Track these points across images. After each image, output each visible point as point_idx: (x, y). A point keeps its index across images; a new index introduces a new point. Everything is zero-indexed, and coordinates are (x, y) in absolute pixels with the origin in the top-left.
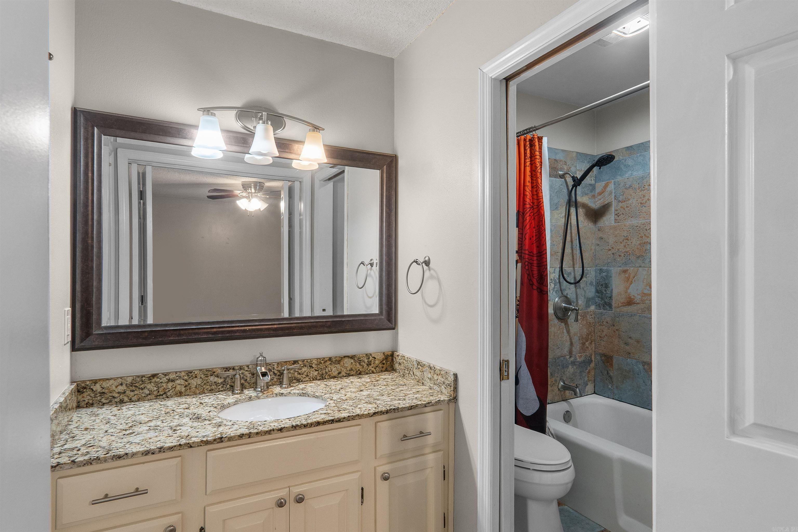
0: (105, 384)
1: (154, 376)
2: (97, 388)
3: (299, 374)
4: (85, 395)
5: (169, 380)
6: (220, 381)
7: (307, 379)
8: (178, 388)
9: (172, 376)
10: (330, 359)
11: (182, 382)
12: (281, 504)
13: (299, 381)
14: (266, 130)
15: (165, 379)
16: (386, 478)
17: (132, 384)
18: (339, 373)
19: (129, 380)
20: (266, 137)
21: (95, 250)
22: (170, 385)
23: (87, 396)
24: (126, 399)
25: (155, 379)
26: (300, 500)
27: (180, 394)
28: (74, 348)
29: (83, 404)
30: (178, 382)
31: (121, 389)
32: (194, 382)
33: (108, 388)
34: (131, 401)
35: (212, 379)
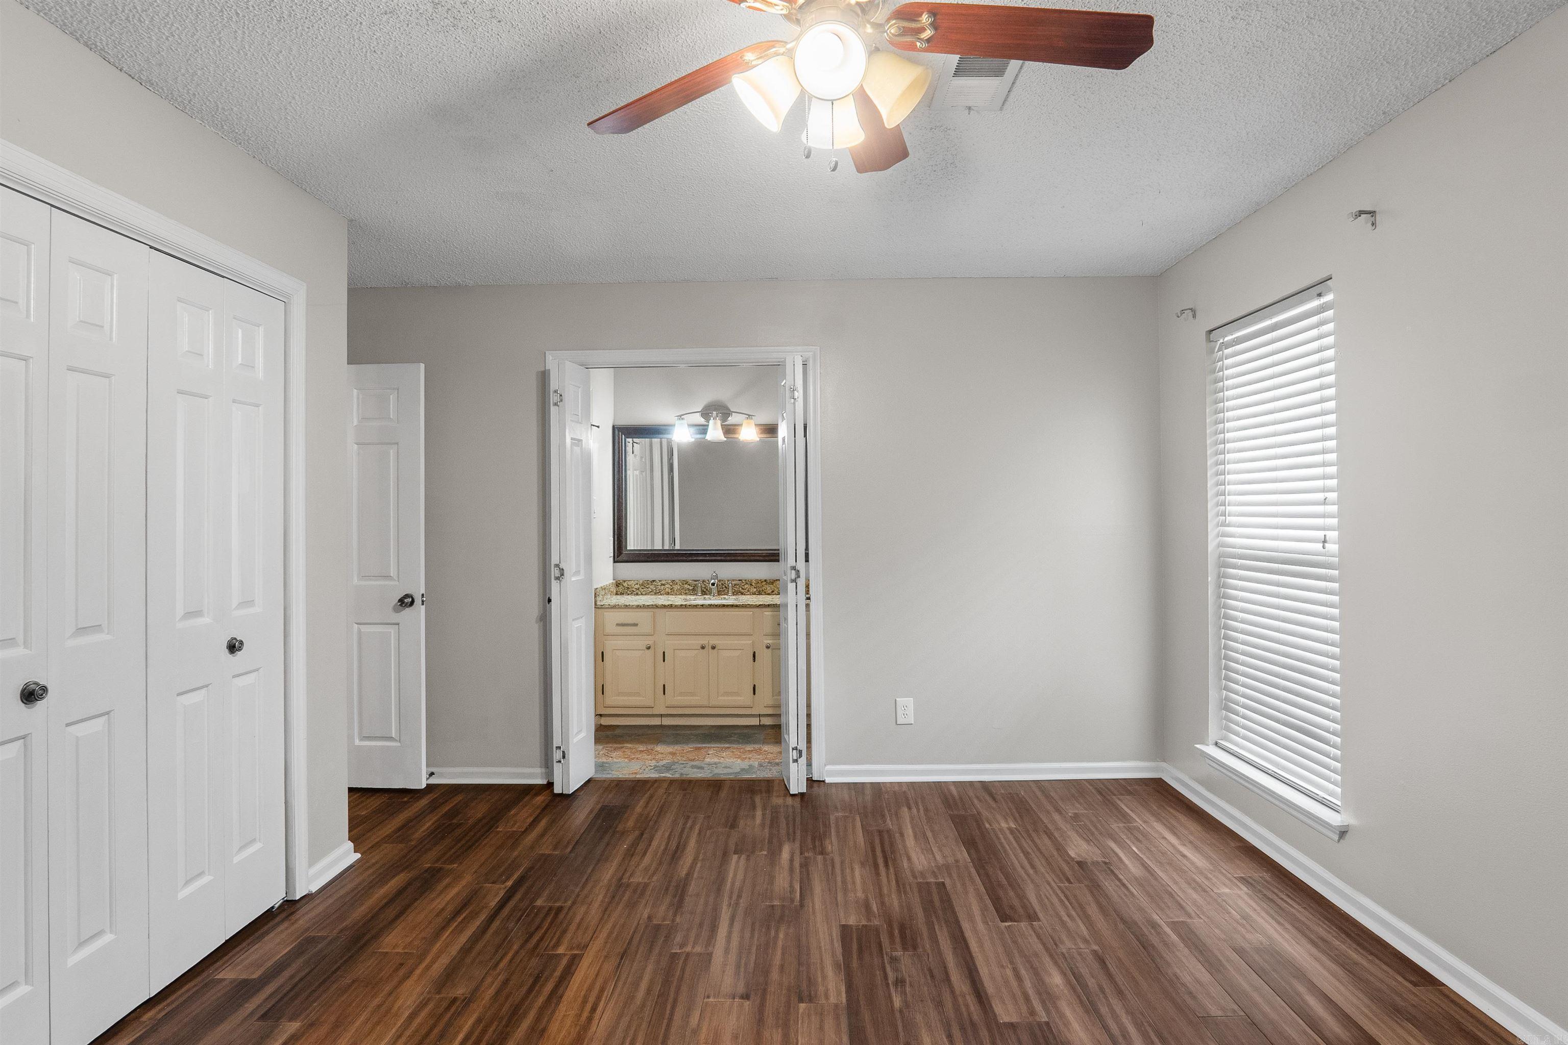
0: (630, 583)
1: (654, 581)
2: (625, 584)
3: (743, 589)
4: (620, 588)
5: (662, 585)
6: (691, 588)
7: (748, 593)
8: (667, 590)
9: (663, 582)
10: (765, 581)
11: (669, 587)
12: (703, 648)
13: (742, 594)
14: (715, 423)
15: (659, 584)
16: (768, 647)
17: (642, 585)
18: (773, 592)
19: (641, 582)
20: (715, 429)
21: (624, 505)
22: (663, 587)
23: (621, 589)
24: (639, 593)
25: (654, 583)
26: (713, 648)
27: (668, 594)
28: (615, 562)
29: (619, 593)
30: (667, 586)
31: (637, 586)
32: (676, 587)
33: (630, 585)
34: (642, 594)
35: (686, 586)
